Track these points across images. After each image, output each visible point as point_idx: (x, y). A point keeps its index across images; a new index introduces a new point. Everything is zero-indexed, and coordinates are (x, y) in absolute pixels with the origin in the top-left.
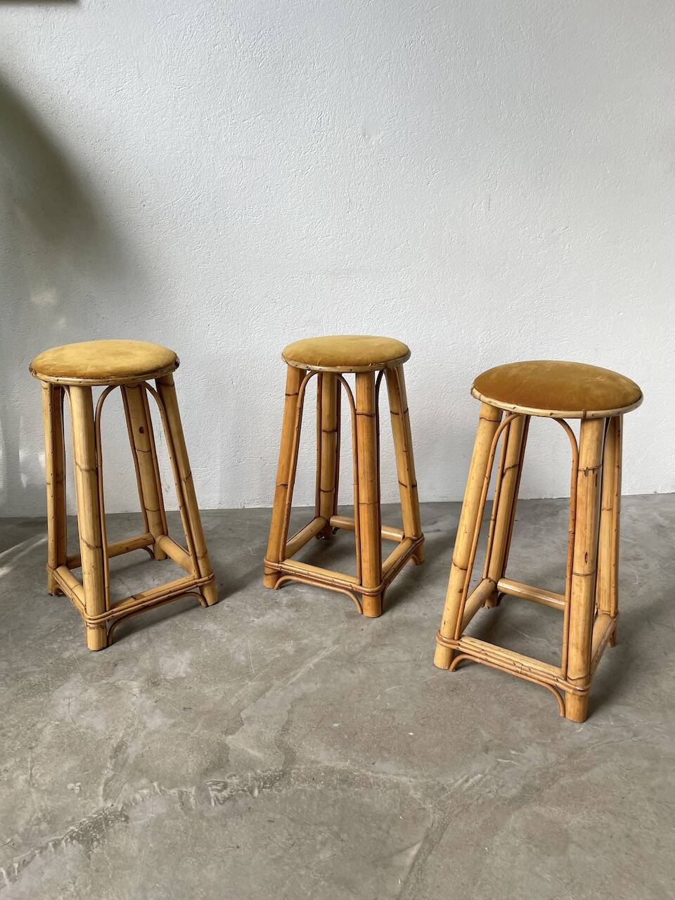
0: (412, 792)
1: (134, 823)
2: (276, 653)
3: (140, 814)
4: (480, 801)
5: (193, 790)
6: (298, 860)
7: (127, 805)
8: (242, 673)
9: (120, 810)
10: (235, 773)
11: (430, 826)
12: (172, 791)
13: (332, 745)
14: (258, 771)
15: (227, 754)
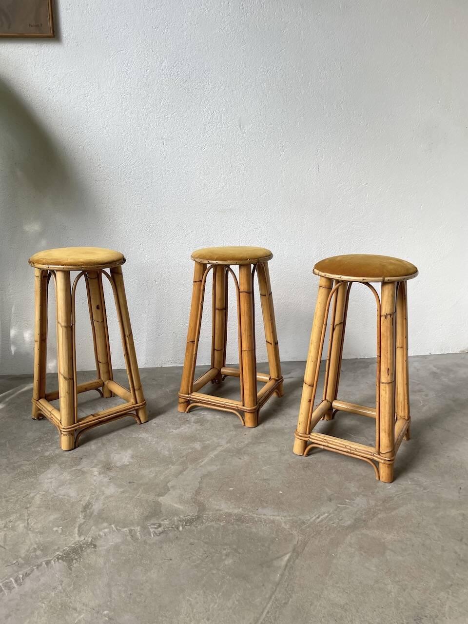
0: (283, 525)
1: (100, 548)
2: (189, 449)
3: (104, 543)
4: (328, 529)
5: (139, 528)
6: (211, 565)
7: (95, 539)
8: (168, 461)
9: (90, 541)
10: (166, 518)
11: (296, 543)
12: (125, 529)
13: (229, 500)
14: (181, 516)
15: (160, 507)
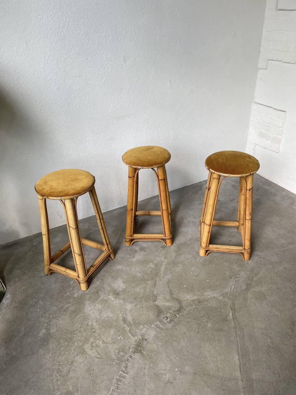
0: (219, 298)
3: (149, 336)
4: (238, 293)
5: (158, 323)
6: (204, 330)
7: (142, 336)
9: (141, 338)
10: (166, 312)
11: (230, 305)
12: (153, 326)
13: (188, 293)
14: (173, 309)
15: (160, 308)
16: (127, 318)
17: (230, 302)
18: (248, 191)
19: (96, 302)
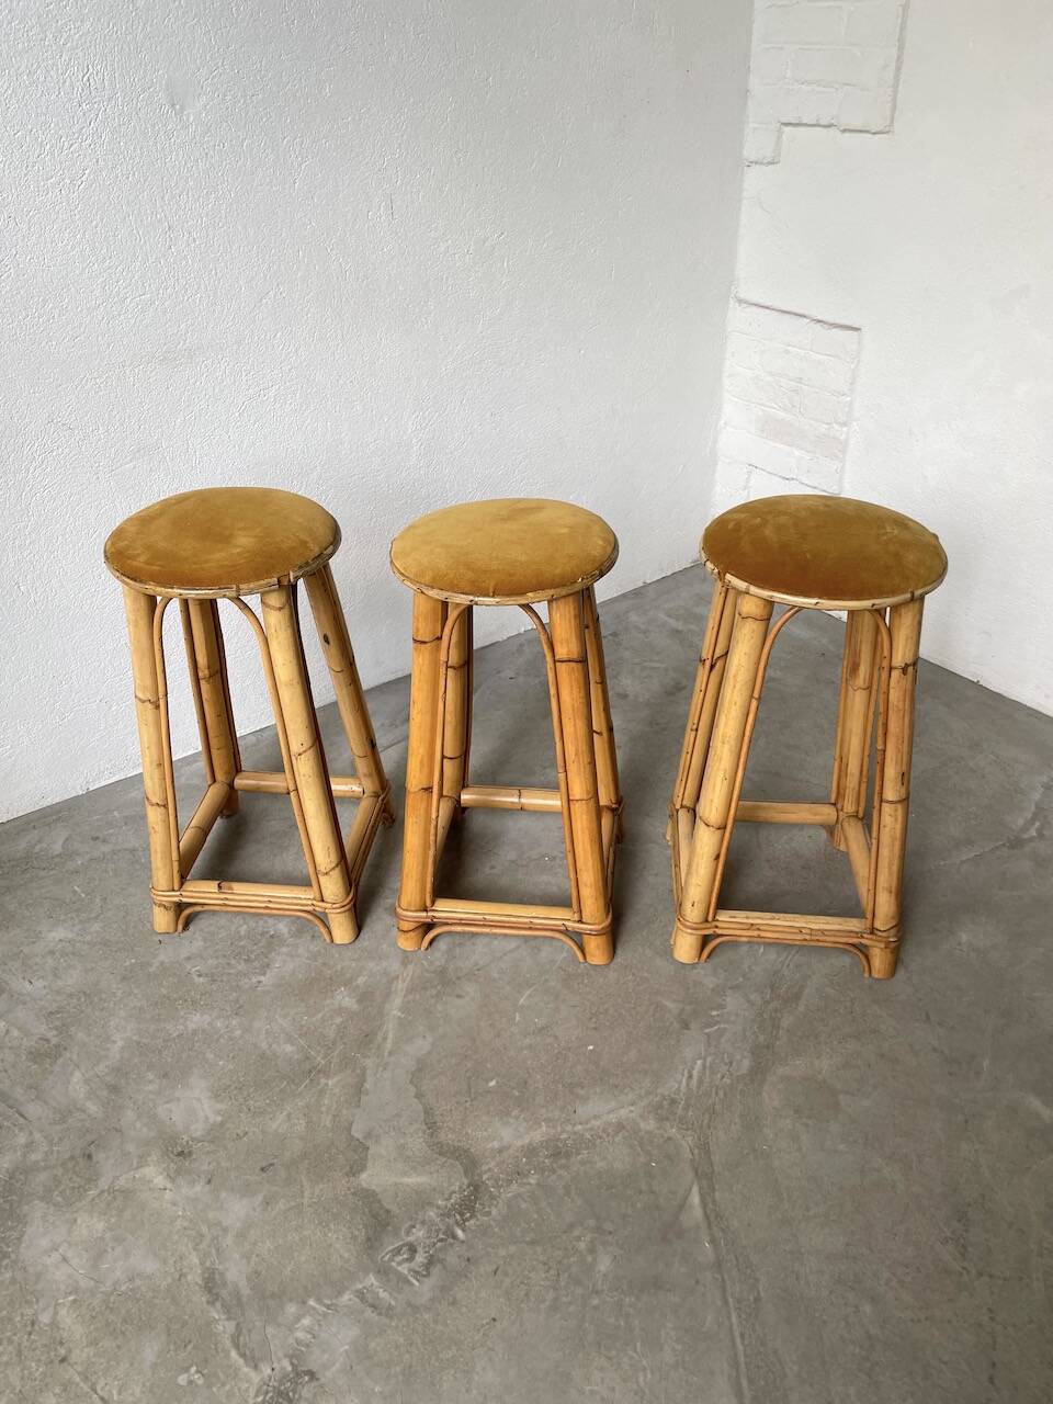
0: (642, 1125)
1: (329, 1374)
2: (332, 1017)
3: (326, 1356)
4: (721, 1093)
5: (372, 1280)
6: (579, 1291)
7: (295, 1357)
8: (308, 1072)
9: (290, 1369)
10: (410, 1223)
11: (690, 1156)
12: (346, 1297)
13: (508, 1114)
14: (440, 1202)
15: (379, 1201)
16: (222, 1274)
17: (688, 1142)
18: (896, 674)
19: (78, 1204)
